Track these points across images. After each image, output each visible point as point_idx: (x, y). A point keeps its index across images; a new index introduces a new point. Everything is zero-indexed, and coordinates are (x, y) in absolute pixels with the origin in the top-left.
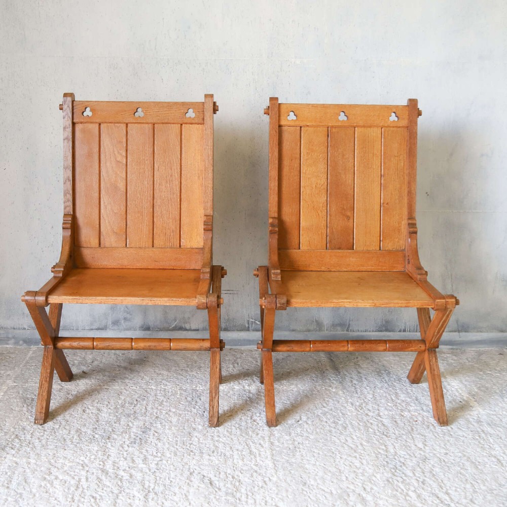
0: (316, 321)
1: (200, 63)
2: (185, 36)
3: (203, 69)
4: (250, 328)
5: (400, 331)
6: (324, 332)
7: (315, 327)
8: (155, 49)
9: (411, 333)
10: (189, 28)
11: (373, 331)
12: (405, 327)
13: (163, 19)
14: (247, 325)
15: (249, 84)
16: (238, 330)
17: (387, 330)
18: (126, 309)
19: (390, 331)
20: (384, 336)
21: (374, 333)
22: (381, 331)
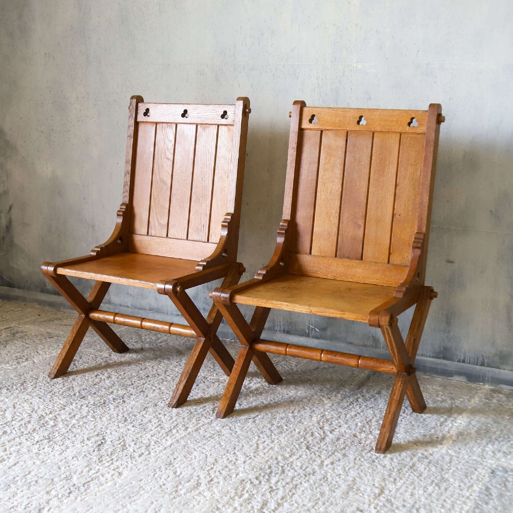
0: (373, 337)
1: (271, 69)
2: (259, 42)
3: (274, 74)
4: (310, 334)
5: (459, 361)
6: (379, 349)
7: (371, 343)
8: (234, 55)
9: (470, 365)
10: (262, 35)
11: (430, 357)
12: (465, 358)
13: (241, 27)
14: (307, 331)
15: (314, 89)
16: (299, 335)
17: (445, 358)
18: (205, 300)
19: (448, 360)
20: (441, 364)
21: (431, 359)
22: (438, 358)
